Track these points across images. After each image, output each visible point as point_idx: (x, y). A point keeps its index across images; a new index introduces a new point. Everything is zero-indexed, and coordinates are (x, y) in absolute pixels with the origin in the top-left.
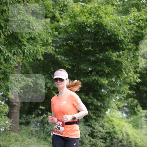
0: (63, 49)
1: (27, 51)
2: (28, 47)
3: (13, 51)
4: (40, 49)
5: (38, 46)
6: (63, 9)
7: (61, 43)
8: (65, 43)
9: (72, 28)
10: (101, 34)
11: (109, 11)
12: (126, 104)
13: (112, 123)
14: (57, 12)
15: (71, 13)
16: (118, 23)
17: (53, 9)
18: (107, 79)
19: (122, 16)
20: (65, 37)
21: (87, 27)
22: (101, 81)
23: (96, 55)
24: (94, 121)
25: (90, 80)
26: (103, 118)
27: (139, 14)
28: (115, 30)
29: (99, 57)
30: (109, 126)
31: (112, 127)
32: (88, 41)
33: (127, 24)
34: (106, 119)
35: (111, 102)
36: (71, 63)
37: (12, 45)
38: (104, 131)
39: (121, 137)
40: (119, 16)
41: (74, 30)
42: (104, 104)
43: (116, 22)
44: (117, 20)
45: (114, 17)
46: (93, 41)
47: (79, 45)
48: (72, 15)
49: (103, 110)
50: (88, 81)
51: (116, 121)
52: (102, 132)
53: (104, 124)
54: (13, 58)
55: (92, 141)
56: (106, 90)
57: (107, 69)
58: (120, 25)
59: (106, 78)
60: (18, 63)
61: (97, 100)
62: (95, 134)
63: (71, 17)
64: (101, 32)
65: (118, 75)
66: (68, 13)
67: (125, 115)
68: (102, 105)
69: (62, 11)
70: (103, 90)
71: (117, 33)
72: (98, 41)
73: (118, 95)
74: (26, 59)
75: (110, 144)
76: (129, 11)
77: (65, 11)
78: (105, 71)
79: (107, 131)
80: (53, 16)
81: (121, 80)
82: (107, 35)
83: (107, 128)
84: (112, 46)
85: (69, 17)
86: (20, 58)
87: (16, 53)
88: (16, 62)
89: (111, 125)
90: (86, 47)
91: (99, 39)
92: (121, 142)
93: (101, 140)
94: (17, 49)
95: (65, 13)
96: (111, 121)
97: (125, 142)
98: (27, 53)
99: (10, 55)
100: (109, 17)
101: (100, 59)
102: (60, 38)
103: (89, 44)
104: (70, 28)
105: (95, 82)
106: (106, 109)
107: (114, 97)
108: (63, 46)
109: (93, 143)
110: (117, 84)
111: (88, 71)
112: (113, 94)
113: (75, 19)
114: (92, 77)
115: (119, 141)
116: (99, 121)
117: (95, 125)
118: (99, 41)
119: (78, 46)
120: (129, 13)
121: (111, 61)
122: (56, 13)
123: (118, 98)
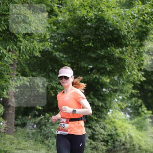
0: (62, 46)
1: (23, 48)
2: (24, 44)
3: (8, 47)
4: (36, 46)
5: (35, 42)
6: (62, 2)
7: (59, 39)
8: (63, 39)
9: (72, 23)
10: (103, 29)
11: (112, 4)
12: (130, 105)
13: (114, 124)
14: (56, 5)
15: (70, 6)
16: (121, 17)
17: (51, 2)
18: (109, 78)
19: (125, 10)
20: (63, 32)
21: (87, 22)
22: (103, 79)
23: (97, 51)
24: (95, 122)
25: (90, 78)
26: (105, 119)
27: (144, 7)
28: (118, 24)
29: (100, 54)
30: (111, 129)
31: (114, 129)
32: (89, 36)
33: (130, 18)
34: (107, 121)
35: (113, 102)
36: (70, 61)
37: (7, 41)
38: (105, 133)
39: (123, 139)
40: (123, 9)
41: (73, 25)
42: (106, 104)
43: (119, 16)
44: (120, 14)
45: (116, 10)
46: (93, 36)
47: (78, 40)
48: (71, 9)
49: (105, 111)
50: (88, 79)
51: (119, 123)
52: (104, 135)
53: (105, 125)
54: (8, 55)
55: (93, 144)
56: (108, 89)
57: (109, 66)
58: (124, 19)
59: (107, 76)
60: (13, 61)
61: (98, 99)
62: (96, 137)
63: (70, 11)
64: (103, 26)
65: (121, 73)
66: (67, 7)
67: (128, 116)
68: (104, 105)
69: (61, 4)
70: (104, 90)
71: (120, 28)
72: (99, 37)
73: (120, 94)
74: (22, 56)
75: (112, 147)
76: (133, 4)
77: (64, 5)
78: (107, 69)
79: (109, 133)
80: (52, 9)
81: (124, 78)
82: (109, 29)
83: (109, 130)
84: (114, 42)
85: (68, 12)
86: (16, 55)
87: (11, 50)
88: (11, 59)
89: (113, 126)
90: (86, 43)
91: (100, 34)
92: (124, 145)
93: (103, 143)
94: (13, 46)
95: (64, 7)
96: (114, 122)
97: (129, 145)
98: (23, 50)
99: (5, 52)
100: (111, 10)
101: (101, 56)
102: (58, 34)
103: (90, 39)
104: (70, 23)
105: (96, 81)
106: (108, 110)
107: (116, 97)
108: (62, 42)
109: (94, 146)
110: (120, 83)
111: (89, 69)
112: (115, 94)
113: (75, 13)
114: (92, 75)
115: (121, 144)
116: (100, 123)
117: (96, 127)
118: (101, 36)
119: (78, 42)
120: (133, 6)
121: (114, 58)
122: (54, 6)
123: (121, 98)
